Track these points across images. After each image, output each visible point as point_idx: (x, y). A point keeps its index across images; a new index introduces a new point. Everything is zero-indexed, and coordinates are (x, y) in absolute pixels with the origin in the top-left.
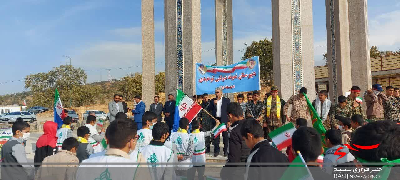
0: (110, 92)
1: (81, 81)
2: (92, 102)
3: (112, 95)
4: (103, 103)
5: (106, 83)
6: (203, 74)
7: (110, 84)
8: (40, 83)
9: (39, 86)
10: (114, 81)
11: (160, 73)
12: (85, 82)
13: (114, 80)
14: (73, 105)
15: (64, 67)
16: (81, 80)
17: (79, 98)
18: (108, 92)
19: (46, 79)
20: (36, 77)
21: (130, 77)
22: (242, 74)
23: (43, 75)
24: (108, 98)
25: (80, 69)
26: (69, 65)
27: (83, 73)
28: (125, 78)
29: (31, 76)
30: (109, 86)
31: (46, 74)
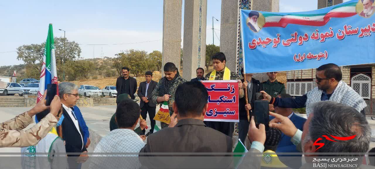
0: (102, 69)
1: (75, 55)
2: (86, 77)
3: (104, 71)
4: (95, 78)
5: (98, 60)
6: (256, 31)
7: (102, 61)
8: (32, 54)
9: (32, 57)
10: (106, 59)
11: (154, 52)
12: (79, 55)
13: (106, 57)
14: (66, 79)
15: (58, 39)
16: (75, 53)
17: (73, 72)
18: (100, 69)
19: (39, 51)
20: (29, 48)
21: (125, 53)
22: (345, 27)
23: (35, 47)
24: (100, 74)
25: (74, 42)
26: (63, 37)
27: (78, 47)
28: (119, 54)
29: (24, 47)
30: (101, 63)
31: (39, 45)
